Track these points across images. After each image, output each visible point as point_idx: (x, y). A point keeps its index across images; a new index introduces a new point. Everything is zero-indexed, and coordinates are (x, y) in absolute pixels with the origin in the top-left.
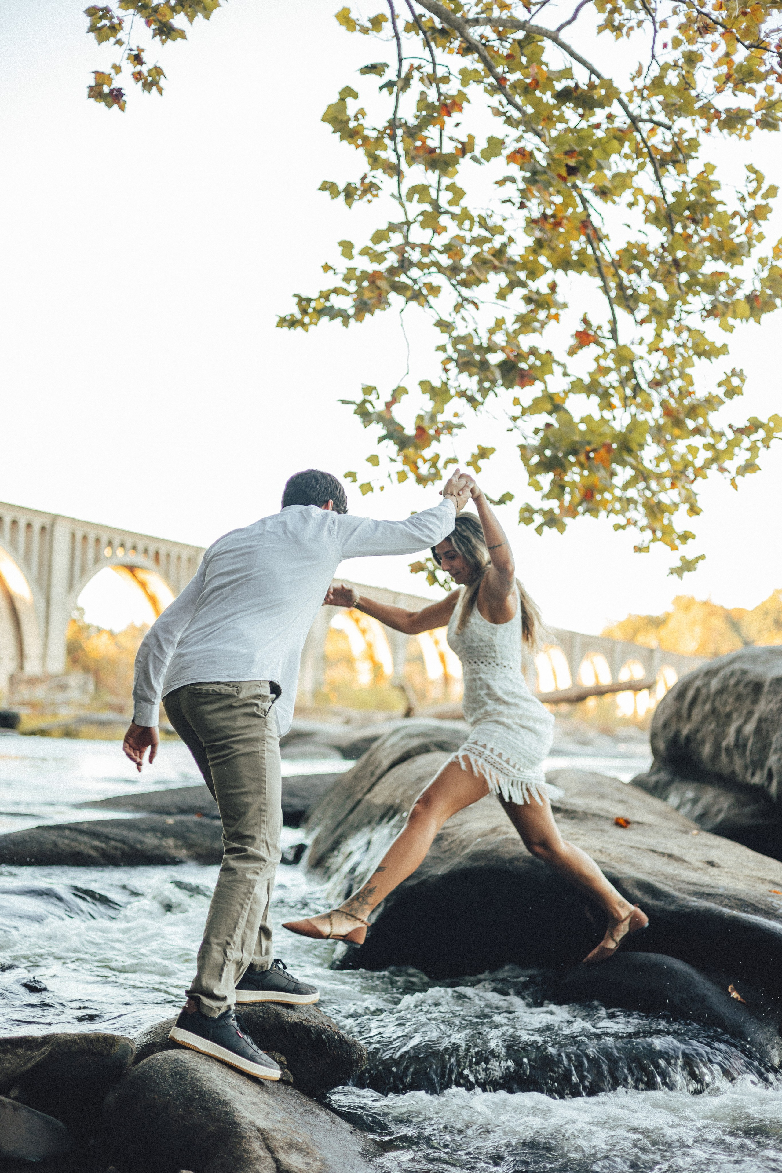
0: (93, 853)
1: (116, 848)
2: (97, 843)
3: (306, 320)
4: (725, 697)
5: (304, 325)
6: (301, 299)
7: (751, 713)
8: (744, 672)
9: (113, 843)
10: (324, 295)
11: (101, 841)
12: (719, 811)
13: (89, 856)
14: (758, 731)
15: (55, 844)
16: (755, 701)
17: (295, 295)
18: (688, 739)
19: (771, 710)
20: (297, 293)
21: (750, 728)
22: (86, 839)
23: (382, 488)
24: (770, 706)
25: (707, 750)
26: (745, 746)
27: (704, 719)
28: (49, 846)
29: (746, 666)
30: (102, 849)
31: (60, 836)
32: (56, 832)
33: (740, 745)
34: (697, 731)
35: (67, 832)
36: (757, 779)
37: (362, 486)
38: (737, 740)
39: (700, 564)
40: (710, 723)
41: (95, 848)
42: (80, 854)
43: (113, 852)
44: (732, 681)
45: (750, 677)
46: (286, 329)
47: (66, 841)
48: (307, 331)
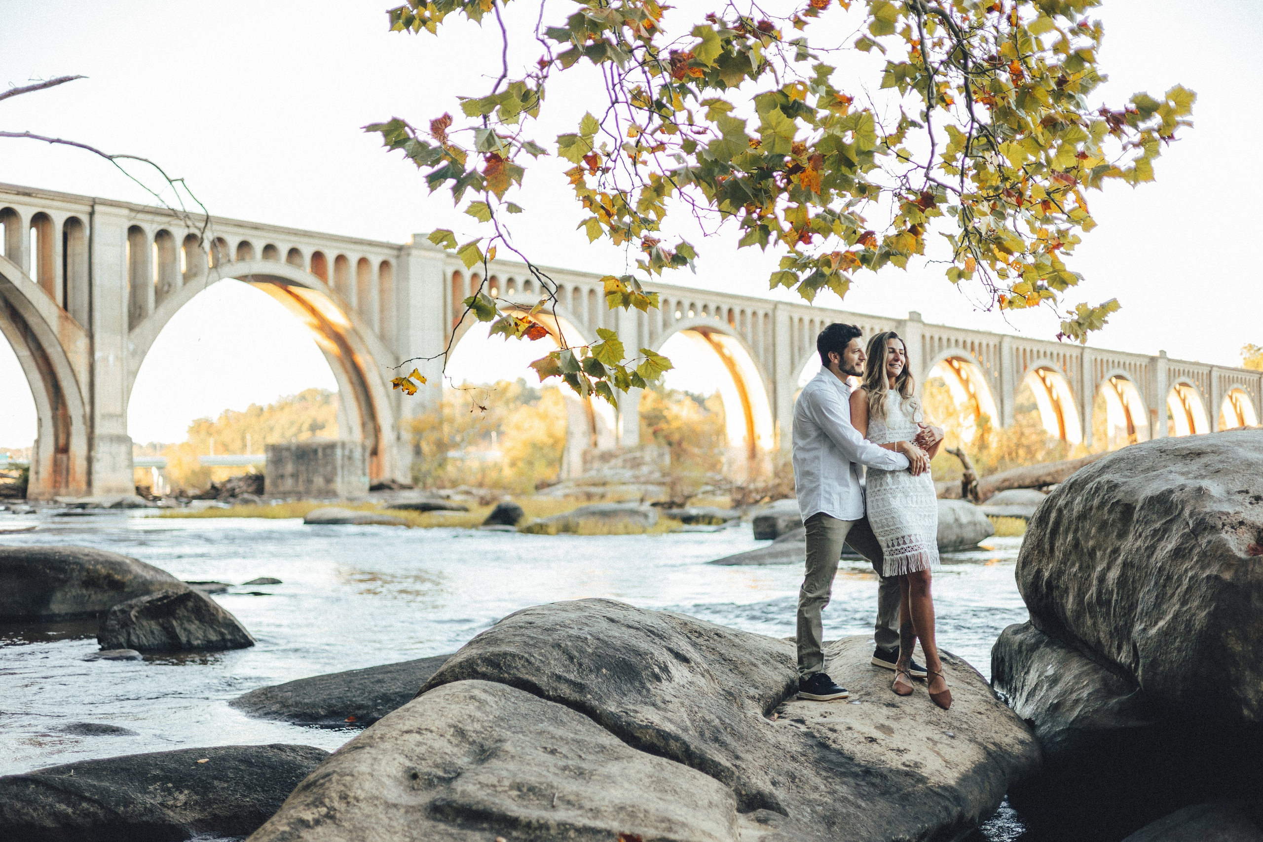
0: (49, 823)
1: (86, 814)
2: (62, 807)
3: (427, 14)
4: (1087, 525)
5: (424, 22)
7: (1116, 551)
8: (1113, 487)
9: (85, 805)
11: (70, 804)
12: (1077, 701)
14: (1122, 581)
16: (1122, 535)
18: (1049, 583)
19: (1139, 549)
21: (1113, 575)
24: (1139, 543)
25: (1070, 603)
26: (1109, 601)
27: (1066, 555)
29: (1117, 478)
30: (66, 816)
31: (17, 797)
33: (1102, 601)
34: (1060, 573)
36: (1123, 657)
38: (1099, 593)
39: (1111, 317)
40: (1073, 564)
41: (57, 816)
42: (30, 825)
43: (80, 820)
44: (1096, 502)
45: (1119, 495)
46: (405, 31)
47: (18, 805)
48: (433, 31)
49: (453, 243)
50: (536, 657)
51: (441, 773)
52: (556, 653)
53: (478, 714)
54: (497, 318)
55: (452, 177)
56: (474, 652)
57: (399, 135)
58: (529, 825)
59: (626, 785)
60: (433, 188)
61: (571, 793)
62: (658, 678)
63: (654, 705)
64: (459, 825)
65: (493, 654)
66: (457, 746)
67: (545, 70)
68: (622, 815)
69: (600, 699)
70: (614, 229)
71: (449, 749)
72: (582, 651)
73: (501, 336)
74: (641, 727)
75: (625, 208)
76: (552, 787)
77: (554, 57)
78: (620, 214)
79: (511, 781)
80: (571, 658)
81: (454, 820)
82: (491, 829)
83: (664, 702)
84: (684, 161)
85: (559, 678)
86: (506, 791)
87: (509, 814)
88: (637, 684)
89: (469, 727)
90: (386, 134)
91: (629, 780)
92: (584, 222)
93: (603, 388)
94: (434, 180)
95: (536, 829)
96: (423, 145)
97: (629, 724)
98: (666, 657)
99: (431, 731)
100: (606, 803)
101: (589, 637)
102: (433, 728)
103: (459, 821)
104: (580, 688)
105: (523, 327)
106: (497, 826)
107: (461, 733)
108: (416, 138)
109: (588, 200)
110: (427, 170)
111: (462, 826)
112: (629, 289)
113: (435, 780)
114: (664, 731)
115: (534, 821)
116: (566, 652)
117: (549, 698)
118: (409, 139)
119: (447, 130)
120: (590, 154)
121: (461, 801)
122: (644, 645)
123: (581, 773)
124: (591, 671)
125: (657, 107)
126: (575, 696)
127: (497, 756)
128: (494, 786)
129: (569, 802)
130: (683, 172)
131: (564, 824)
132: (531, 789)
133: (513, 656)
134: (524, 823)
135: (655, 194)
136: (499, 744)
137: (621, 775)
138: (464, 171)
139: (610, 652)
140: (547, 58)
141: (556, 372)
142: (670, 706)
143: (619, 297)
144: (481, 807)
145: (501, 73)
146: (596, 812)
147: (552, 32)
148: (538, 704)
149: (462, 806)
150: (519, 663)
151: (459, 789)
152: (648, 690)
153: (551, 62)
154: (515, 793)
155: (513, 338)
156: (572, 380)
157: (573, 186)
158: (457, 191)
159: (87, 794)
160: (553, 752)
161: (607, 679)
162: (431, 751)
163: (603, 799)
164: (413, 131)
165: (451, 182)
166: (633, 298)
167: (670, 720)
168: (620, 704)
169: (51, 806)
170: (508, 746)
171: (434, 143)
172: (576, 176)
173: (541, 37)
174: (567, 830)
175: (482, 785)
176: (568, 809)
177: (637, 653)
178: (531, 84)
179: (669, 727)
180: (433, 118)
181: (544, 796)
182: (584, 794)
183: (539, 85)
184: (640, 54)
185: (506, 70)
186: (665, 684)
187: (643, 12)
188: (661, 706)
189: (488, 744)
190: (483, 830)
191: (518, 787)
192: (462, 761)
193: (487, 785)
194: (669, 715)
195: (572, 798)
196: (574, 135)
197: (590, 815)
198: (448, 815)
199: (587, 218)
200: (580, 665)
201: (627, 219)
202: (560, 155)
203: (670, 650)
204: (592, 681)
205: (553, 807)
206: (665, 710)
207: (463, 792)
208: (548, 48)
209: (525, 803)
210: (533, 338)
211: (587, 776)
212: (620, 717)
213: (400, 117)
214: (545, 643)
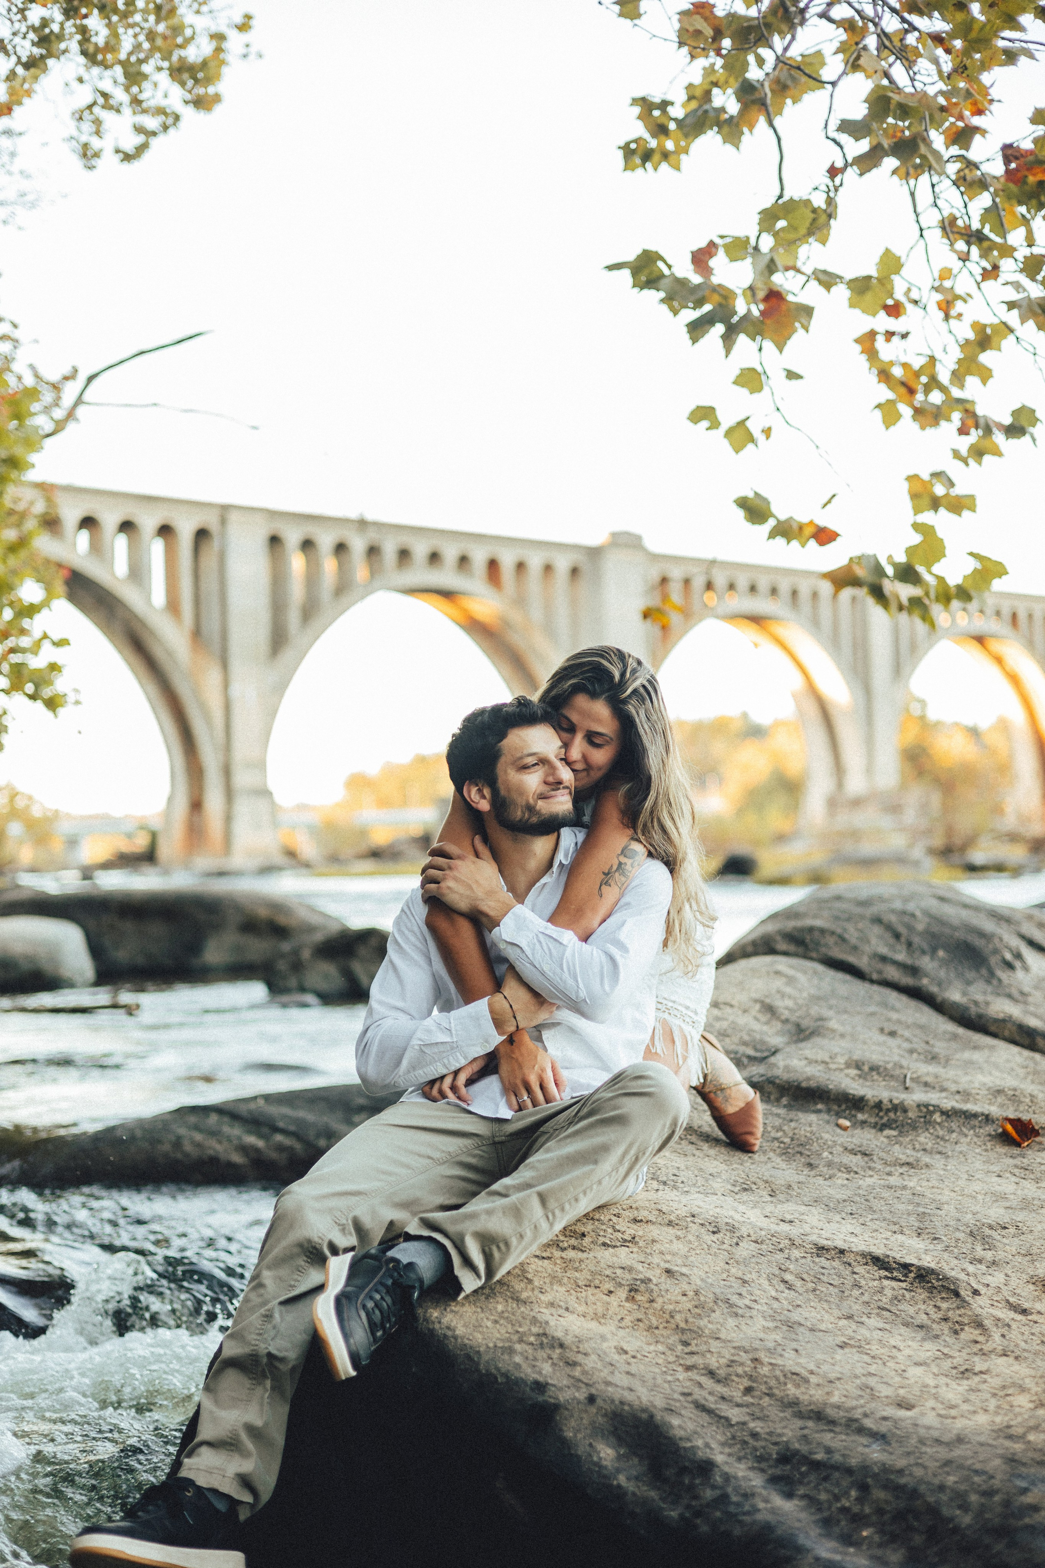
0: (237, 1158)
1: (281, 1148)
2: (251, 1140)
3: (670, 145)
5: (666, 156)
6: (645, 105)
9: (279, 1138)
10: (698, 93)
11: (260, 1136)
13: (230, 1165)
15: (177, 1143)
17: (635, 101)
20: (639, 94)
22: (235, 1131)
23: (767, 432)
28: (166, 1147)
30: (257, 1150)
31: (197, 1128)
32: (192, 1119)
35: (213, 1118)
37: (729, 433)
41: (244, 1149)
42: (214, 1161)
43: (274, 1155)
46: (640, 171)
47: (198, 1137)
48: (677, 168)
49: (715, 424)
50: (852, 935)
51: (751, 1052)
52: (877, 930)
53: (788, 990)
54: (771, 523)
55: (721, 321)
56: (770, 928)
57: (651, 273)
58: (879, 1105)
59: (997, 1074)
60: (695, 340)
61: (928, 1074)
62: (1010, 966)
63: (1010, 996)
64: (785, 1106)
65: (795, 928)
66: (767, 1023)
67: (837, 180)
68: (1000, 1100)
69: (939, 985)
70: (918, 412)
71: (756, 1026)
72: (910, 928)
73: (780, 541)
74: (996, 1021)
75: (934, 383)
76: (901, 1067)
77: (850, 160)
78: (927, 389)
79: (846, 1057)
80: (897, 936)
81: (778, 1100)
82: (829, 1111)
83: (1022, 993)
84: (1025, 290)
85: (884, 959)
86: (841, 1070)
87: (851, 1092)
88: (984, 971)
89: (780, 1004)
90: (635, 274)
91: (996, 1066)
92: (879, 406)
93: (916, 604)
94: (697, 329)
95: (888, 1110)
96: (682, 283)
97: (980, 1016)
98: (1015, 942)
99: (732, 1006)
100: (977, 1085)
101: (918, 913)
102: (733, 1003)
103: (784, 1101)
104: (913, 971)
105: (808, 531)
106: (835, 1107)
107: (769, 1009)
108: (673, 274)
109: (884, 375)
110: (690, 315)
111: (789, 1107)
112: (939, 490)
113: (745, 1061)
114: (1029, 1027)
115: (885, 1101)
116: (889, 927)
117: (872, 981)
118: (663, 276)
119: (712, 263)
120: (890, 302)
121: (785, 1077)
122: (989, 926)
123: (933, 1058)
124: (923, 952)
125: (976, 237)
126: (907, 980)
127: (819, 1035)
128: (827, 1063)
129: (926, 1084)
130: (1024, 304)
131: (927, 1106)
132: (872, 1069)
133: (822, 931)
134: (872, 1103)
135: (978, 349)
136: (819, 1023)
137: (987, 1062)
138: (735, 313)
139: (947, 931)
140: (839, 164)
141: (856, 582)
142: (1030, 999)
143: (926, 501)
144: (813, 1084)
145: (777, 192)
146: (965, 1095)
147: (846, 126)
148: (860, 988)
149: (788, 1082)
150: (831, 940)
151: (781, 1064)
152: (1000, 980)
153: (843, 170)
154: (853, 1072)
155: (795, 543)
156: (878, 593)
157: (864, 357)
158: (728, 339)
159: (281, 1124)
160: (892, 1034)
161: (944, 963)
162: (734, 1026)
163: (971, 1082)
164: (670, 267)
165: (719, 329)
166: (944, 501)
167: (1035, 1015)
168: (964, 994)
169: (239, 1138)
170: (833, 1024)
171: (696, 279)
172: (868, 341)
173: (833, 134)
174: (931, 1113)
175: (811, 1062)
176: (926, 1092)
177: (982, 934)
178: (819, 201)
179: (1033, 1022)
180: (695, 248)
181: (892, 1076)
182: (944, 1076)
183: (830, 201)
184: (952, 168)
185: (782, 189)
186: (1020, 974)
187: (968, 91)
188: (1021, 997)
189: (805, 1023)
190: (819, 1111)
191: (858, 1065)
192: (776, 1041)
193: (816, 1062)
194: (1032, 1009)
195: (929, 1079)
196: (869, 278)
197: (957, 1097)
198: (770, 1093)
199: (883, 401)
200: (909, 944)
201: (936, 397)
202: (852, 305)
203: (1023, 937)
204: (926, 963)
205: (907, 1088)
206: (1026, 1003)
207: (787, 1068)
208: (841, 148)
209: (868, 1084)
210: (822, 543)
211: (943, 1061)
212: (967, 1009)
213: (653, 248)
214: (862, 917)
